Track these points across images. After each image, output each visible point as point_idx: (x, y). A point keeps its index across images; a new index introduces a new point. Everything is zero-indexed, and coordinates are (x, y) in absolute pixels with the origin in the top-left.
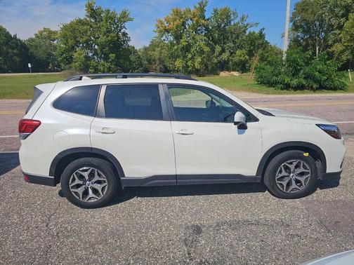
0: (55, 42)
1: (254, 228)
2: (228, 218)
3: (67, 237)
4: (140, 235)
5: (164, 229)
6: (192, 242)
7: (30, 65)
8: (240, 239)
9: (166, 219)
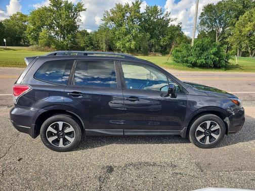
0: (26, 23)
1: (151, 168)
2: (134, 161)
3: (10, 175)
4: (67, 174)
5: (85, 169)
6: (105, 179)
7: (5, 40)
8: (139, 176)
9: (89, 161)
